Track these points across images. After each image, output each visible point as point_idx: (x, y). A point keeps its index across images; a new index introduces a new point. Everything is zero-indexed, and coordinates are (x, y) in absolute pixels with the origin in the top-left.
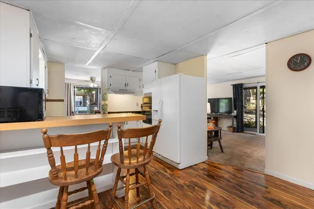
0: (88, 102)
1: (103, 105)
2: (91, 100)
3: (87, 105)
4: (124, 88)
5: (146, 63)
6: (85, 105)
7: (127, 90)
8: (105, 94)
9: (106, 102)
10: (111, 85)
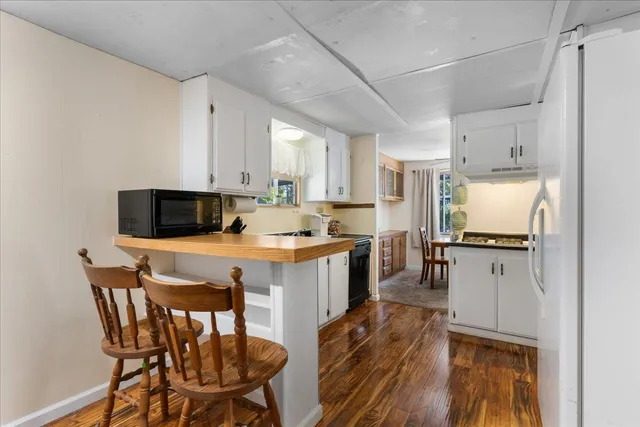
7: (520, 169)
8: (461, 185)
9: (461, 206)
10: (464, 159)
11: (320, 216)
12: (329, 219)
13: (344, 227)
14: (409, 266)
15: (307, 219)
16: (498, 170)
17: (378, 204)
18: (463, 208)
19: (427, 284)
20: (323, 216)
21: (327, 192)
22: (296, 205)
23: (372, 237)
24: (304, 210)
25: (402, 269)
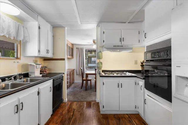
1: (98, 64)
7: (123, 46)
8: (100, 52)
9: (100, 60)
10: (104, 41)
11: (35, 65)
12: (40, 66)
13: (50, 69)
14: (75, 81)
15: (26, 66)
16: (116, 46)
17: (66, 59)
18: (101, 61)
19: (84, 88)
20: (36, 64)
21: (39, 51)
22: (17, 58)
23: (64, 73)
24: (23, 61)
25: (73, 83)
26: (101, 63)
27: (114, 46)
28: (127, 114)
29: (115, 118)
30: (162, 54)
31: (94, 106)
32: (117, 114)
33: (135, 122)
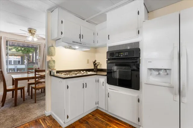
0: (26, 61)
1: (48, 62)
2: (28, 60)
3: (25, 64)
4: (78, 40)
5: (115, 5)
6: (23, 63)
7: (81, 44)
8: (52, 46)
9: (52, 57)
10: (62, 33)
18: (54, 58)
26: (54, 61)
27: (73, 42)
28: (89, 114)
29: (82, 123)
30: (126, 54)
31: (46, 122)
32: (81, 118)
33: (100, 117)
